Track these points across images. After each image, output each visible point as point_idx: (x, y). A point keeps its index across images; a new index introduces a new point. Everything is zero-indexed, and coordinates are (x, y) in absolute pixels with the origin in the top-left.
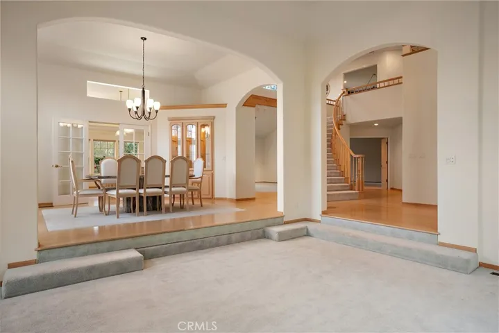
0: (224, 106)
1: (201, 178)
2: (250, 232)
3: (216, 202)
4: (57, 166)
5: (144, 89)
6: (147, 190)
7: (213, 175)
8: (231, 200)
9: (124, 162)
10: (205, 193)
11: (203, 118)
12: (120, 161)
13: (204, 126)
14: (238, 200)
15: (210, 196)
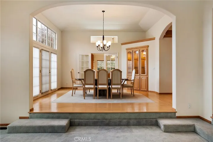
0: (154, 39)
1: (134, 80)
2: (145, 120)
3: (149, 93)
4: (79, 73)
5: (103, 36)
6: (99, 86)
7: (147, 78)
8: (157, 93)
9: (87, 72)
10: (143, 87)
11: (142, 47)
12: (85, 72)
13: (143, 51)
14: (160, 94)
15: (146, 90)
